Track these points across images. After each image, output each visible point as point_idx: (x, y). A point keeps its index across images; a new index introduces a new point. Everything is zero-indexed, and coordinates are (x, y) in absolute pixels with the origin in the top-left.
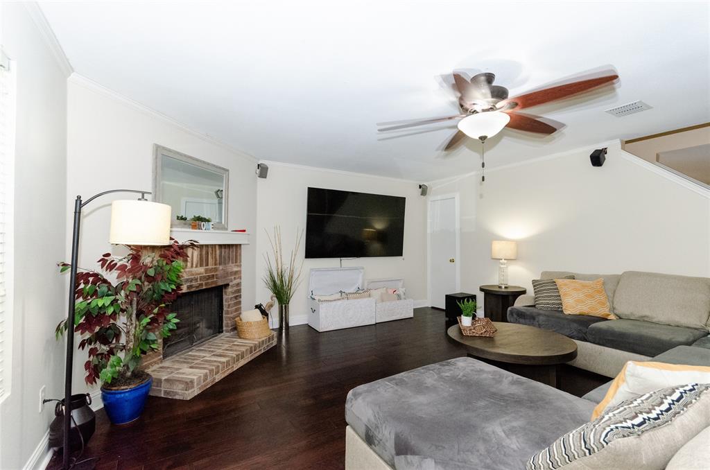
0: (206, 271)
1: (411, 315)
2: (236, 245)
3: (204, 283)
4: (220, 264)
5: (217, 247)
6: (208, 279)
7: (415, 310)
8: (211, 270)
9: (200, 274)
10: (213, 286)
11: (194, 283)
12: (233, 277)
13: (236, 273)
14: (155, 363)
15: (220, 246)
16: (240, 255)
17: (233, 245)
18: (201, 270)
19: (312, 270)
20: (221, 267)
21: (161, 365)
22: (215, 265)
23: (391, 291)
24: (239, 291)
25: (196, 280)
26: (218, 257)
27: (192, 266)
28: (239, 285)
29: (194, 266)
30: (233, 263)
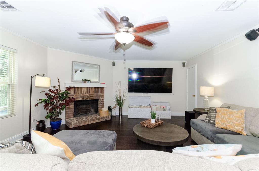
0: (89, 95)
1: (170, 118)
2: (102, 88)
3: (88, 98)
4: (95, 93)
5: (94, 88)
6: (90, 97)
7: (172, 116)
8: (91, 95)
9: (87, 95)
10: (92, 99)
11: (84, 98)
12: (100, 97)
13: (102, 96)
14: (71, 118)
15: (95, 88)
16: (104, 90)
17: (100, 88)
18: (88, 94)
19: (130, 96)
20: (95, 94)
21: (73, 118)
22: (93, 93)
23: (162, 107)
24: (104, 101)
25: (85, 97)
26: (94, 91)
27: (84, 93)
28: (103, 100)
29: (85, 93)
30: (100, 93)
